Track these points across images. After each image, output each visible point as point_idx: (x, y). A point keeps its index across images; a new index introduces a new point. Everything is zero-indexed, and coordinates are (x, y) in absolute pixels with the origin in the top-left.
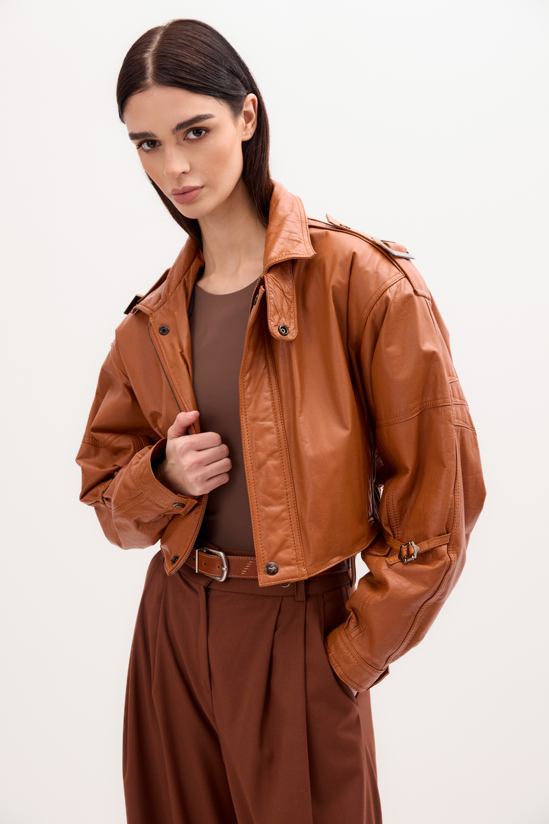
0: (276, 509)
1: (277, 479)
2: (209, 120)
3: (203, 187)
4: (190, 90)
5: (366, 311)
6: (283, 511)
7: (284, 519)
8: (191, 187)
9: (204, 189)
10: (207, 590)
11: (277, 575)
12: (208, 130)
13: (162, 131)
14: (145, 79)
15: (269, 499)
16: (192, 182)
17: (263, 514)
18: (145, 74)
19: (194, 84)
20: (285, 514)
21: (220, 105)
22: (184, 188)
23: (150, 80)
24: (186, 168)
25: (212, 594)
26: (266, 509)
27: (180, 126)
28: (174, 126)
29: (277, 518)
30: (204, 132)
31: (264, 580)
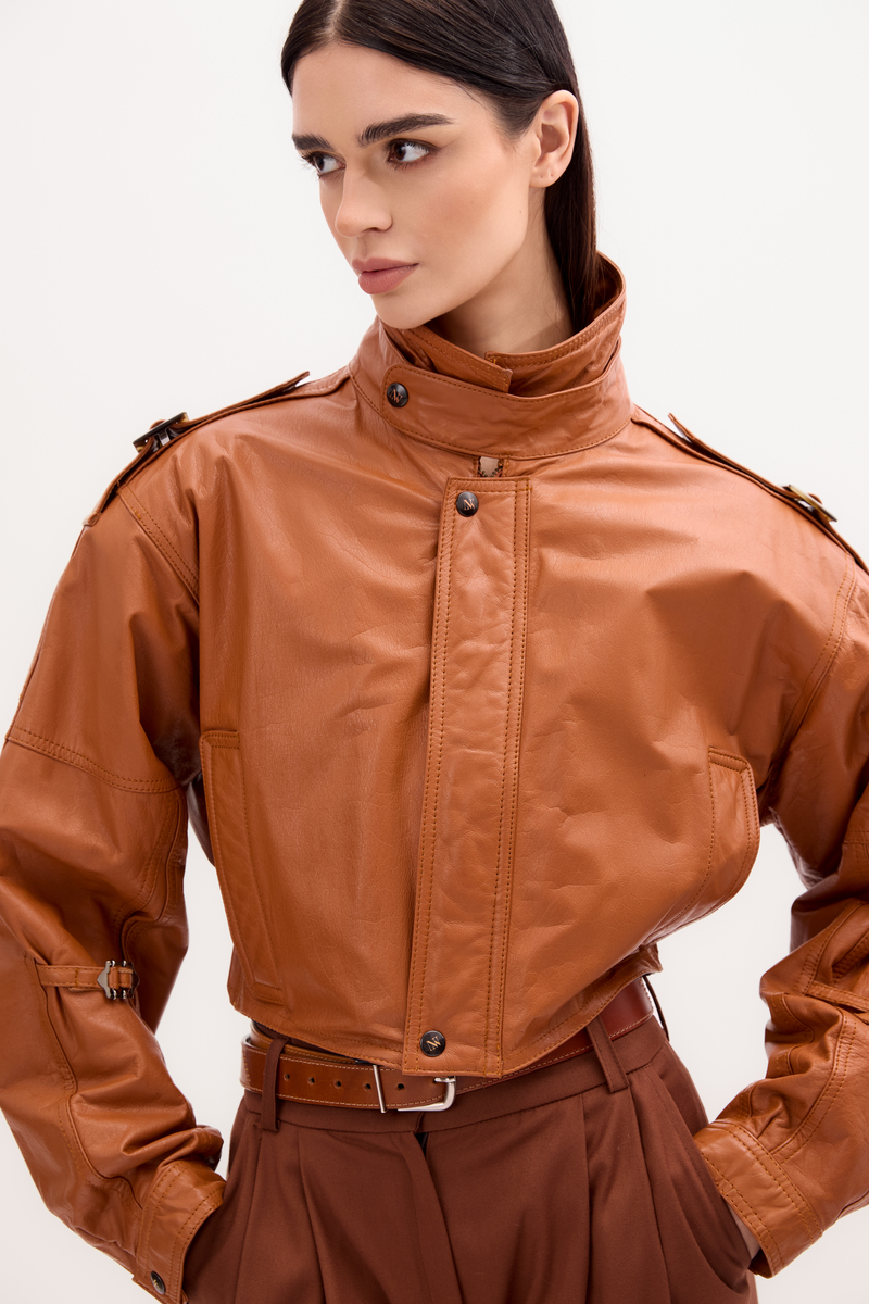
0: (467, 929)
1: (481, 870)
2: (436, 127)
3: (415, 265)
4: (406, 61)
6: (479, 935)
7: (478, 951)
8: (385, 260)
9: (418, 271)
11: (442, 1057)
12: (431, 149)
13: (342, 137)
14: (323, 25)
15: (457, 907)
17: (439, 934)
18: (326, 16)
19: (413, 48)
20: (482, 943)
21: (470, 101)
22: (372, 261)
23: (330, 31)
24: (380, 220)
26: (447, 925)
27: (373, 132)
28: (362, 130)
29: (464, 946)
30: (422, 152)
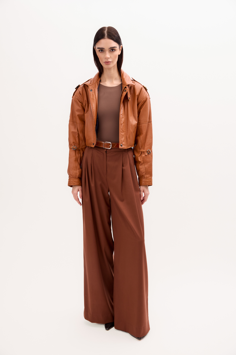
5: (142, 99)
9: (111, 63)
10: (106, 152)
12: (115, 50)
15: (122, 132)
16: (110, 60)
22: (108, 61)
23: (106, 37)
24: (109, 57)
25: (107, 152)
27: (111, 48)
28: (110, 47)
29: (123, 136)
30: (114, 50)
31: (120, 147)
